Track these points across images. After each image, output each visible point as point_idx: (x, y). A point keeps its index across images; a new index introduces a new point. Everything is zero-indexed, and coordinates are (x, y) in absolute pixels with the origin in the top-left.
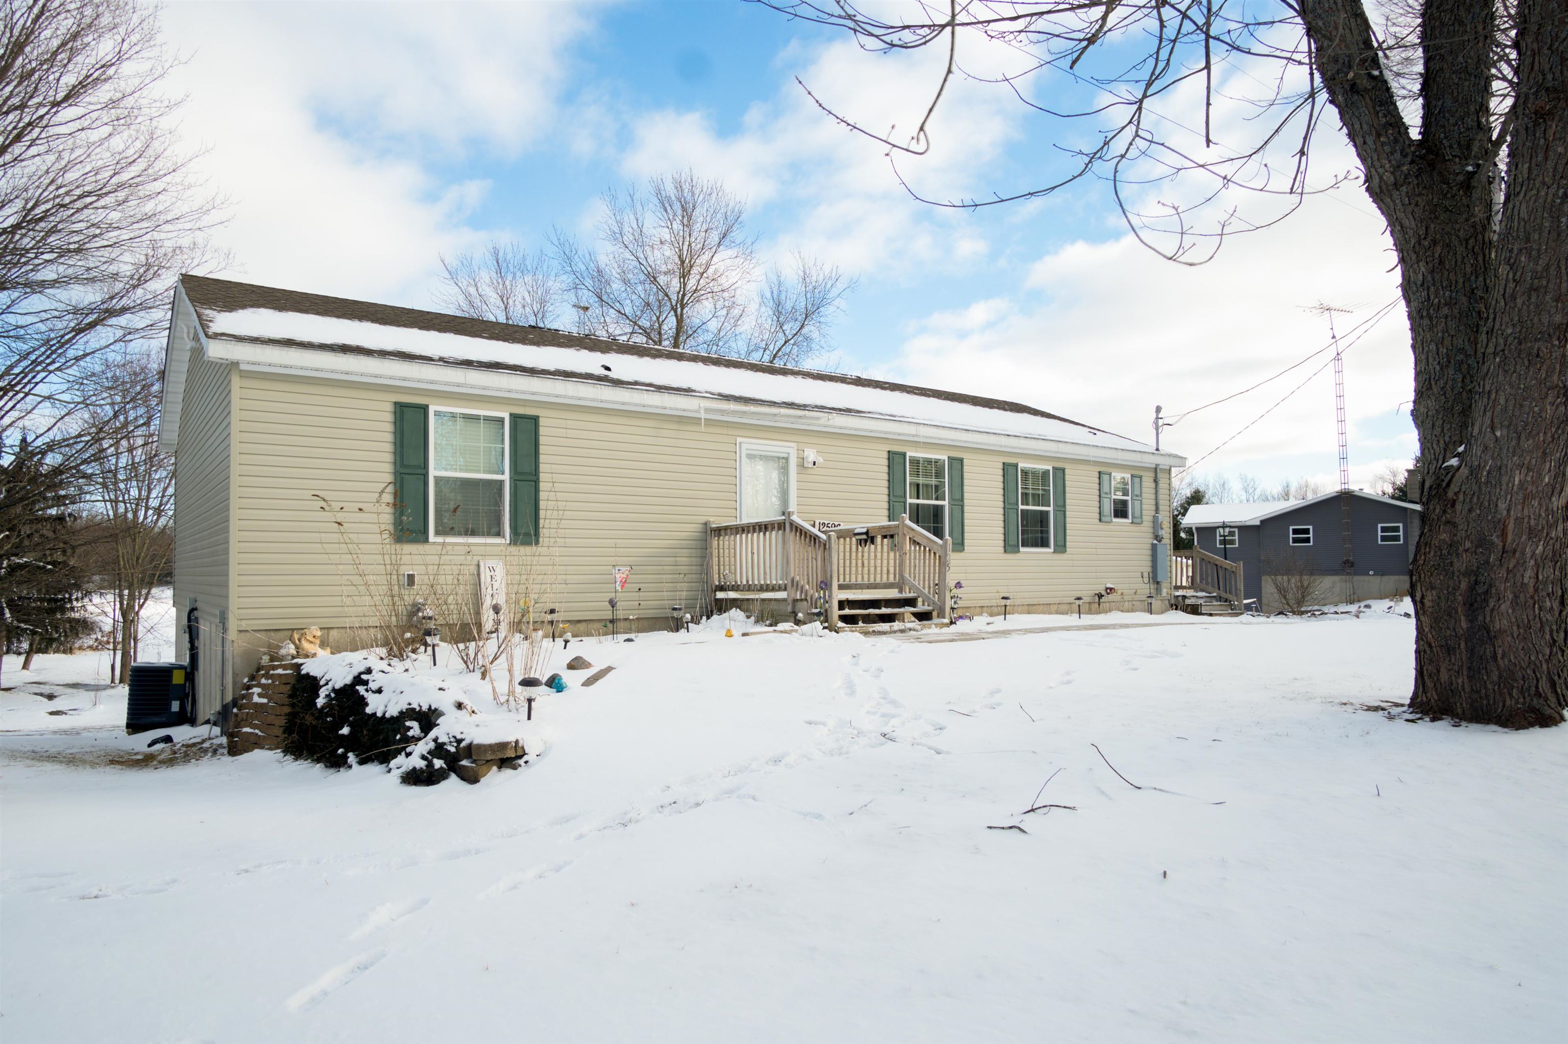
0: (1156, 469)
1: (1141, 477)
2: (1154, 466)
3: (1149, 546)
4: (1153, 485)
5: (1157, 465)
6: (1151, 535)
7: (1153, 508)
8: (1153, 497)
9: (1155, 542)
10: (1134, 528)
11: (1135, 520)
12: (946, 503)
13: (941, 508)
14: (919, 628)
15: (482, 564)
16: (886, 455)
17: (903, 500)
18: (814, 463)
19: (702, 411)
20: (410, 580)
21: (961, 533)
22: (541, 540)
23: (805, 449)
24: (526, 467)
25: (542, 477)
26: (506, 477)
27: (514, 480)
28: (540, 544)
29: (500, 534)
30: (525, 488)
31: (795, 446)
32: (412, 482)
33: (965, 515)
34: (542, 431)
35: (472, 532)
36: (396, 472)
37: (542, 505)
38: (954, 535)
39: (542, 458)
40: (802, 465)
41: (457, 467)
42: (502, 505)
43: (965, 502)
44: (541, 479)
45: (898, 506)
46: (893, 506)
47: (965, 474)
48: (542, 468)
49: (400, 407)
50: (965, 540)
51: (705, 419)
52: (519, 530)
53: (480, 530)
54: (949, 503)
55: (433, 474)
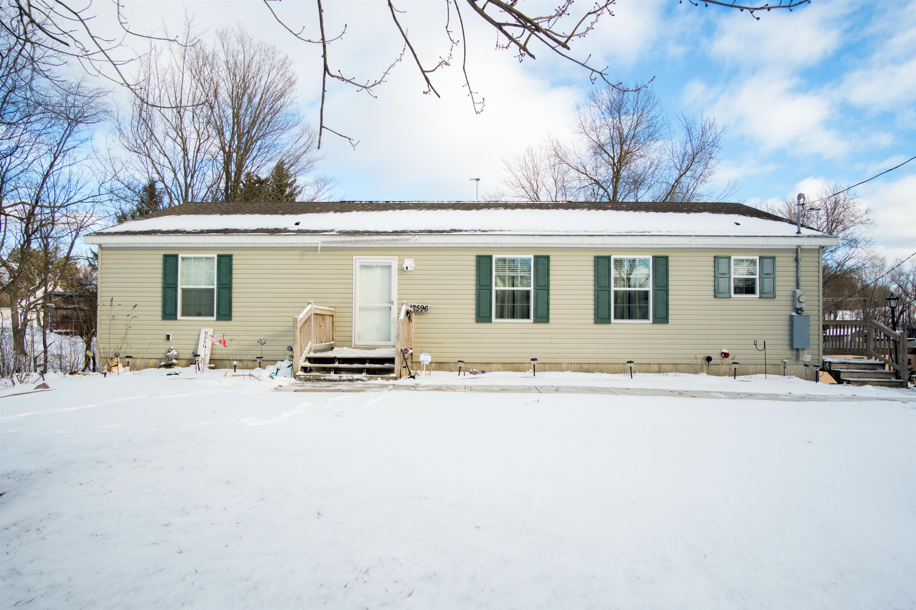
0: (797, 250)
1: (774, 258)
2: (795, 247)
3: (787, 318)
4: (794, 264)
5: (799, 246)
6: (790, 308)
7: (794, 284)
8: (794, 274)
9: (794, 314)
10: (763, 302)
11: (763, 296)
12: (531, 289)
13: (528, 292)
14: (366, 379)
15: (202, 330)
16: (474, 258)
17: (489, 288)
18: (407, 268)
19: (320, 243)
20: (168, 337)
21: (546, 310)
22: (233, 318)
23: (405, 260)
24: (225, 281)
25: (234, 286)
26: (215, 287)
27: (218, 288)
28: (233, 320)
29: (212, 315)
30: (224, 292)
31: (397, 258)
32: (170, 291)
33: (551, 297)
34: (234, 262)
35: (199, 315)
36: (163, 287)
37: (234, 300)
38: (538, 312)
39: (234, 276)
40: (403, 270)
41: (192, 283)
42: (213, 301)
43: (551, 287)
44: (233, 287)
45: (484, 293)
46: (479, 293)
47: (551, 267)
48: (234, 281)
49: (166, 257)
50: (550, 315)
51: (321, 247)
52: (221, 313)
53: (203, 313)
54: (534, 288)
55: (180, 287)
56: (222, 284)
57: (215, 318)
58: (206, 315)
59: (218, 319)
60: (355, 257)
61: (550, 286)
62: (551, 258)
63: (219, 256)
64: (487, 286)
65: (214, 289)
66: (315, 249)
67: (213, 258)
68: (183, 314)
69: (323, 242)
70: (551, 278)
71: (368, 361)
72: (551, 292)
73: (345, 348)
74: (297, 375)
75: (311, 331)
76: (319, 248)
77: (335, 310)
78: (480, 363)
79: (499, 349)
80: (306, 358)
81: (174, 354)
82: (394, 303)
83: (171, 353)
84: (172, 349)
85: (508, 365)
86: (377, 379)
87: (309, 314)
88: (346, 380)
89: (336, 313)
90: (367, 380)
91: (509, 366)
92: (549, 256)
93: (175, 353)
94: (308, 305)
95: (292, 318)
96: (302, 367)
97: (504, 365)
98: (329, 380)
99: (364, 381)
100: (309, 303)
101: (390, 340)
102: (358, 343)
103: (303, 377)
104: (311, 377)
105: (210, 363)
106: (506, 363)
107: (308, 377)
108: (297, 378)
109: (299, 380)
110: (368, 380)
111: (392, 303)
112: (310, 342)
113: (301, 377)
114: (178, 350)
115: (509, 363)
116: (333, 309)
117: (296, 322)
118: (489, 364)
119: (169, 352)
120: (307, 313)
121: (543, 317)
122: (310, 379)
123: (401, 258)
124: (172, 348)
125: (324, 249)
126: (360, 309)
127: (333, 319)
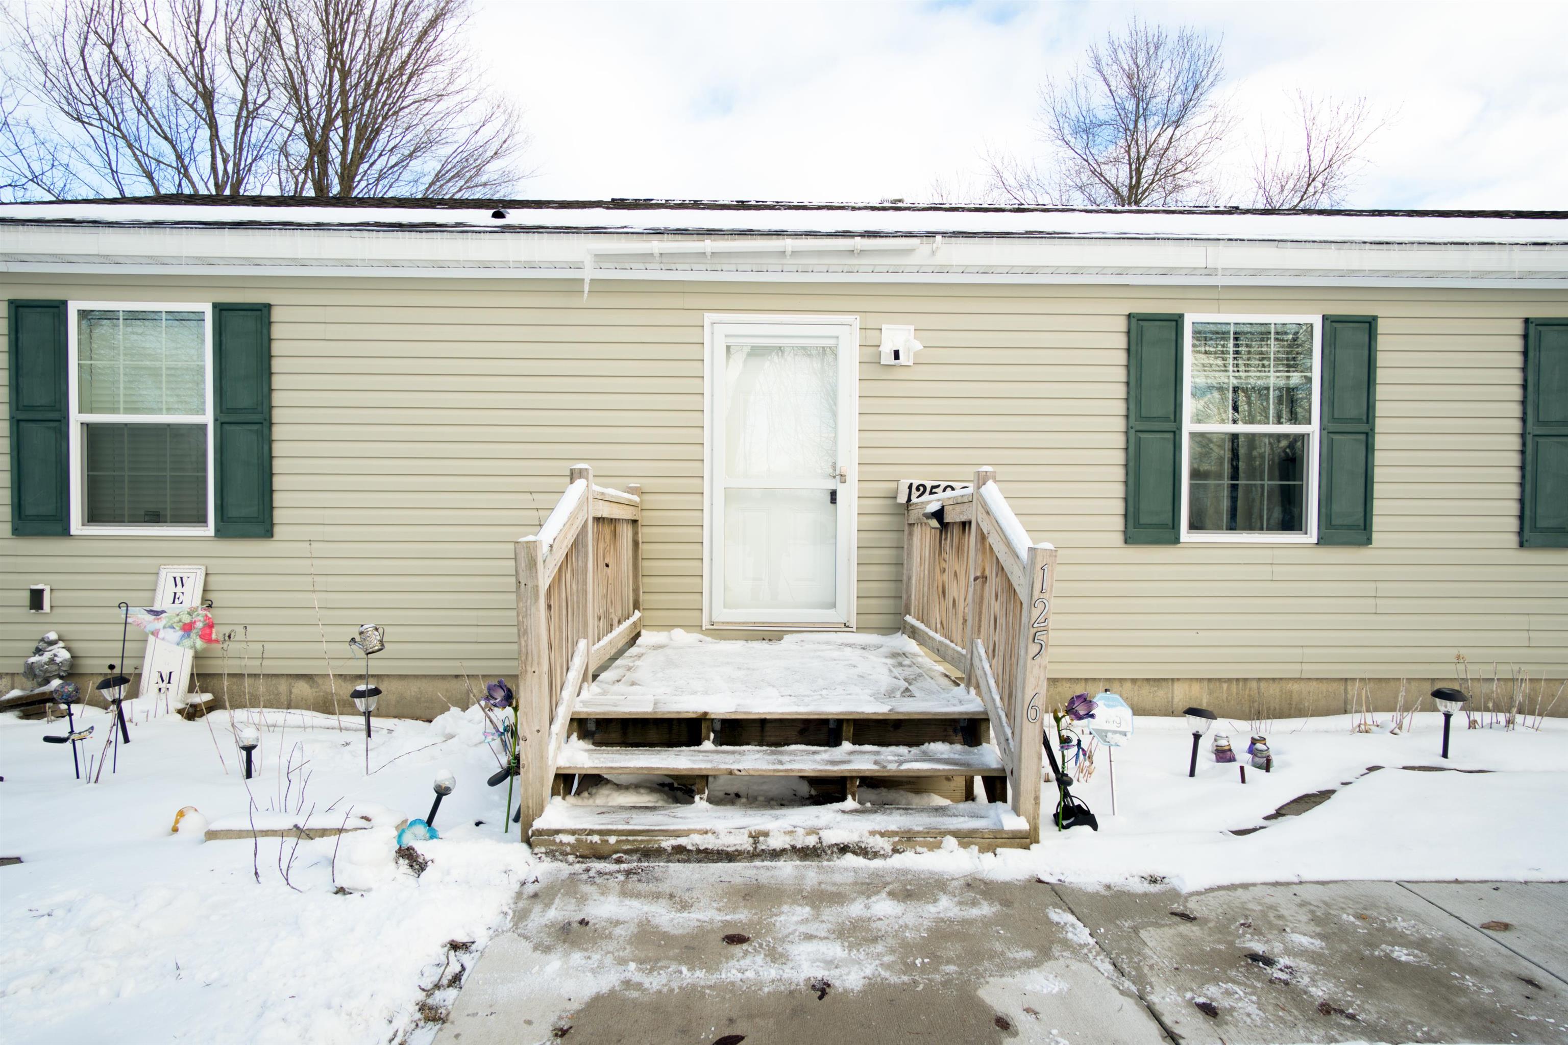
12: (1313, 429)
13: (1297, 444)
14: (884, 844)
15: (163, 573)
16: (1121, 325)
17: (1170, 426)
18: (897, 355)
19: (588, 261)
20: (36, 599)
21: (1362, 501)
22: (277, 530)
23: (884, 327)
24: (244, 398)
25: (278, 415)
26: (208, 418)
27: (220, 423)
28: (276, 537)
29: (202, 520)
30: (242, 437)
31: (855, 320)
32: (38, 435)
33: (1379, 457)
34: (277, 331)
35: (155, 517)
36: (12, 418)
37: (278, 466)
38: (1336, 508)
39: (278, 382)
40: (877, 362)
41: (122, 406)
42: (205, 469)
43: (1380, 425)
44: (275, 420)
45: (1155, 443)
46: (1139, 442)
47: (1380, 356)
48: (278, 398)
49: (17, 308)
50: (1375, 520)
51: (592, 280)
52: (232, 512)
53: (169, 513)
54: (1322, 429)
55: (76, 419)
56: (235, 411)
57: (210, 529)
58: (179, 519)
59: (221, 533)
60: (709, 317)
61: (1377, 421)
62: (1382, 326)
63: (220, 309)
64: (1166, 419)
65: (203, 428)
66: (571, 287)
67: (198, 317)
68: (93, 516)
69: (601, 258)
70: (1381, 392)
71: (848, 730)
72: (1380, 441)
73: (678, 633)
74: (540, 833)
75: (585, 592)
76: (587, 281)
77: (642, 501)
78: (1134, 681)
79: (1201, 633)
80: (572, 720)
81: (58, 660)
82: (848, 478)
83: (46, 657)
84: (52, 643)
85: (1225, 686)
86: (938, 846)
87: (579, 523)
88: (784, 851)
89: (645, 513)
90: (888, 848)
91: (1228, 689)
92: (1375, 318)
93: (63, 655)
94: (572, 482)
95: (512, 546)
96: (558, 776)
97: (1212, 685)
98: (699, 851)
99: (876, 855)
100: (574, 475)
101: (834, 605)
102: (723, 614)
103: (570, 839)
104: (612, 840)
105: (191, 689)
106: (1219, 680)
107: (596, 838)
108: (541, 844)
109: (551, 854)
110: (895, 851)
111: (843, 478)
112: (582, 644)
113: (558, 838)
114: (74, 645)
115: (1229, 680)
116: (636, 498)
117: (532, 563)
118: (1164, 684)
119: (39, 651)
120: (573, 516)
121: (1350, 527)
122: (605, 850)
123: (872, 321)
124: (53, 636)
125: (601, 287)
126: (730, 495)
127: (635, 534)
